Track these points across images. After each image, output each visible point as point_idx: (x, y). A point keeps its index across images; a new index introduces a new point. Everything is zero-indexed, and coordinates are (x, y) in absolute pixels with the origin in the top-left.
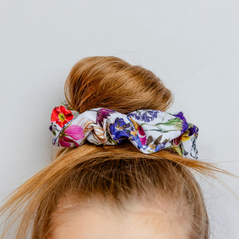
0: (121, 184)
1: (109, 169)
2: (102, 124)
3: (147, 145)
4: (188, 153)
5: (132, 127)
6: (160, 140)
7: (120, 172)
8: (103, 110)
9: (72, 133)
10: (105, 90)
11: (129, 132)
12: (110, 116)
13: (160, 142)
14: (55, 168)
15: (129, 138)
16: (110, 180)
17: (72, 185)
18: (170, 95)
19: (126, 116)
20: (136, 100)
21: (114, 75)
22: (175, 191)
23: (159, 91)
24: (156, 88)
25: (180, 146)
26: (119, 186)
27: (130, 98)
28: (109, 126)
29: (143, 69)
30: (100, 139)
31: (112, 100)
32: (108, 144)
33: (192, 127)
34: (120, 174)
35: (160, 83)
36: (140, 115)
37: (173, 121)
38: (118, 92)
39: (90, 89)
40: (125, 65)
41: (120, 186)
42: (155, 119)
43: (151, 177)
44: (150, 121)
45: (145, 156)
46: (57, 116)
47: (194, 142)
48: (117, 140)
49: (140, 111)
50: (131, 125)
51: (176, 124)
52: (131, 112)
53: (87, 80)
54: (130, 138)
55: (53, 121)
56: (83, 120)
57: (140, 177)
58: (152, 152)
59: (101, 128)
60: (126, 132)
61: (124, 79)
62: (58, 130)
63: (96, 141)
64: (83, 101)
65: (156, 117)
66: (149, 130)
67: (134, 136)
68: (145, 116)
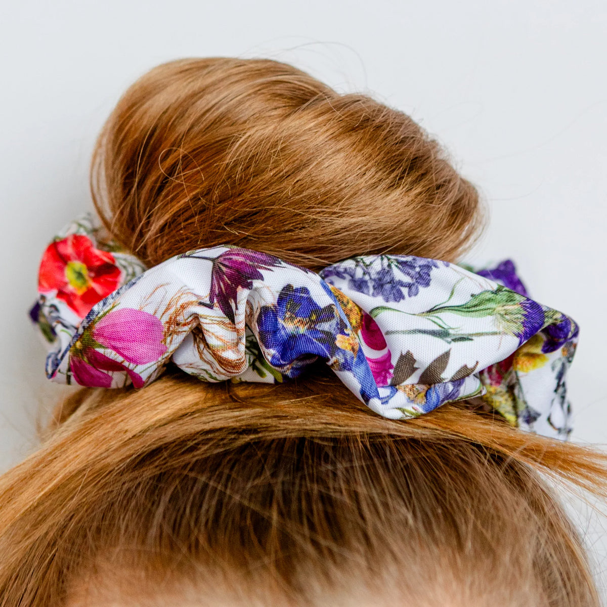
0: (306, 531)
1: (259, 474)
2: (230, 307)
3: (394, 386)
4: (539, 415)
5: (341, 320)
6: (443, 368)
7: (301, 485)
8: (235, 258)
9: (120, 339)
10: (245, 180)
11: (329, 340)
12: (261, 277)
13: (443, 376)
14: (57, 465)
15: (328, 360)
16: (266, 514)
17: (123, 531)
18: (476, 202)
19: (317, 278)
20: (354, 220)
21: (275, 128)
22: (506, 558)
23: (438, 187)
24: (428, 177)
25: (511, 389)
26: (298, 538)
27: (334, 213)
28: (256, 316)
29: (381, 109)
30: (222, 362)
31: (267, 218)
32: (248, 381)
33: (558, 323)
34: (300, 492)
35: (440, 157)
36: (369, 274)
37: (489, 300)
38: (289, 191)
39: (188, 179)
40: (313, 94)
41: (304, 536)
42: (421, 289)
43: (416, 504)
44: (403, 298)
45: (391, 427)
46: (61, 269)
47: (560, 376)
48: (285, 368)
49: (368, 259)
50: (338, 311)
51: (500, 309)
52: (335, 265)
53: (177, 144)
54: (332, 360)
55: (46, 291)
56: (161, 291)
57: (375, 505)
58: (412, 414)
59: (227, 321)
60: (320, 340)
61: (311, 145)
62: (66, 323)
63: (207, 367)
64: (161, 222)
65: (427, 284)
66: (404, 332)
67: (349, 353)
68: (388, 278)
